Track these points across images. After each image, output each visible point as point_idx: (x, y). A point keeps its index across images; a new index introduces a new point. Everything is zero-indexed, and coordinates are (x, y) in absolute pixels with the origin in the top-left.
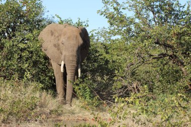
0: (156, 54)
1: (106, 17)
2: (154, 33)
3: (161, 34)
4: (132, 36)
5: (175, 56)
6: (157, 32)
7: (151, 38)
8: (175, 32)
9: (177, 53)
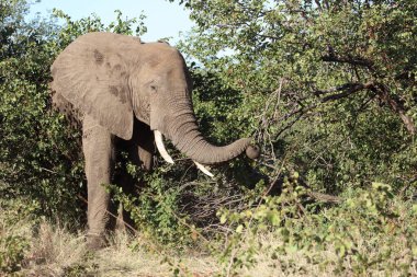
0: (331, 86)
1: (187, 5)
2: (319, 33)
3: (337, 34)
4: (264, 47)
5: (381, 86)
6: (326, 30)
7: (311, 47)
8: (372, 24)
9: (382, 77)
